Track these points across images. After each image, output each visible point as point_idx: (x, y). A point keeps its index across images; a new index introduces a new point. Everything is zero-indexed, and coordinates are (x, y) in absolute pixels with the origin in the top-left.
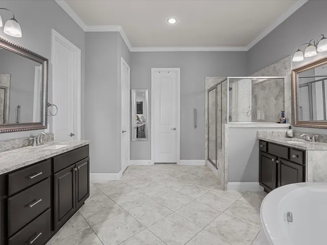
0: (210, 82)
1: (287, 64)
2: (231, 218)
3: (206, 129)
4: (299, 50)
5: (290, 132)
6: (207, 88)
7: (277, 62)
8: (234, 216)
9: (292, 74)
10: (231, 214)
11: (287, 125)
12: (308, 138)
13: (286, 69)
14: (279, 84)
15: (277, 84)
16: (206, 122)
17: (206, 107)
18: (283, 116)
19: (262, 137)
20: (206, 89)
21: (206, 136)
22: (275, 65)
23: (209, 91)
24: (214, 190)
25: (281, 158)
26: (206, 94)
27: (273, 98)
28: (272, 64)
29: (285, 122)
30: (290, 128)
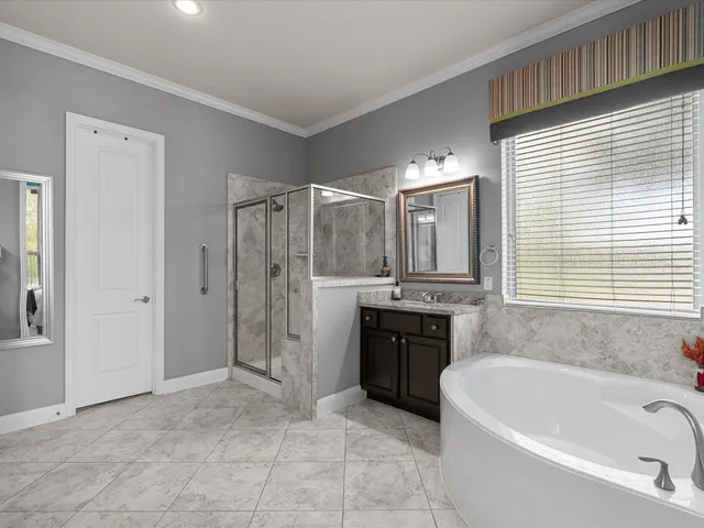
0: (239, 188)
1: (389, 179)
2: (364, 465)
3: (231, 294)
4: (413, 162)
5: (398, 291)
6: (232, 199)
7: (370, 171)
8: (367, 459)
9: (398, 198)
10: (359, 458)
11: (391, 280)
12: (429, 299)
13: (387, 187)
14: (376, 210)
15: (371, 210)
16: (230, 280)
17: (230, 241)
18: (385, 265)
19: (365, 302)
20: (230, 202)
21: (231, 310)
22: (367, 176)
23: (237, 207)
24: (292, 426)
25: (407, 334)
26: (231, 213)
27: (363, 235)
28: (360, 174)
29: (388, 276)
30: (397, 284)
